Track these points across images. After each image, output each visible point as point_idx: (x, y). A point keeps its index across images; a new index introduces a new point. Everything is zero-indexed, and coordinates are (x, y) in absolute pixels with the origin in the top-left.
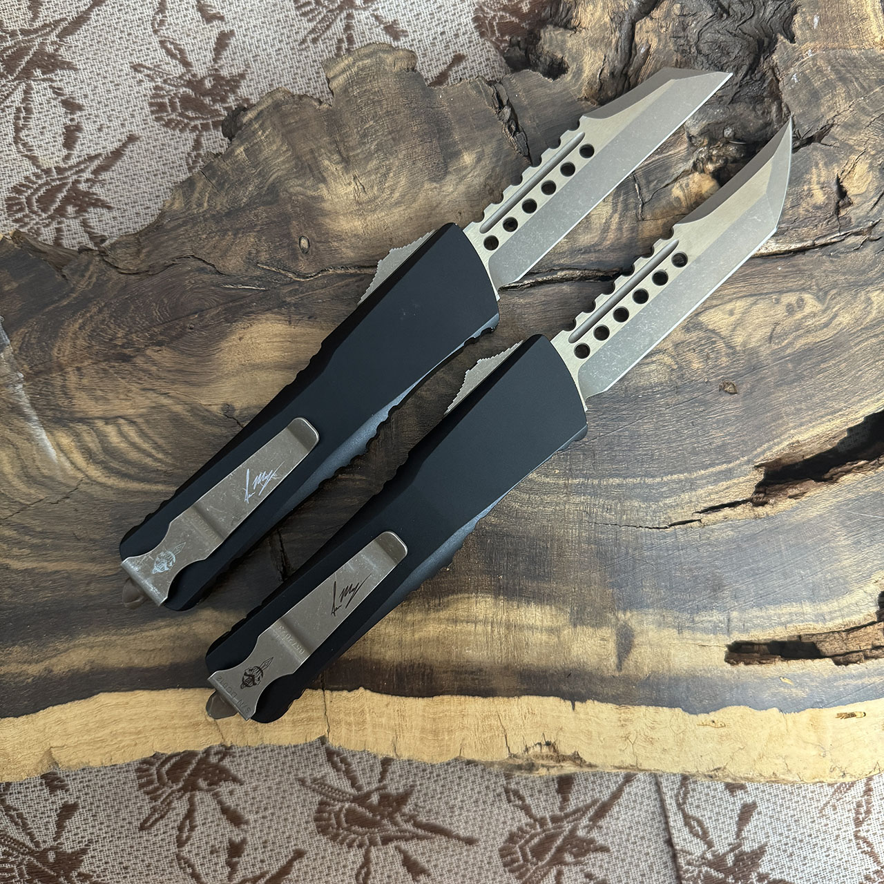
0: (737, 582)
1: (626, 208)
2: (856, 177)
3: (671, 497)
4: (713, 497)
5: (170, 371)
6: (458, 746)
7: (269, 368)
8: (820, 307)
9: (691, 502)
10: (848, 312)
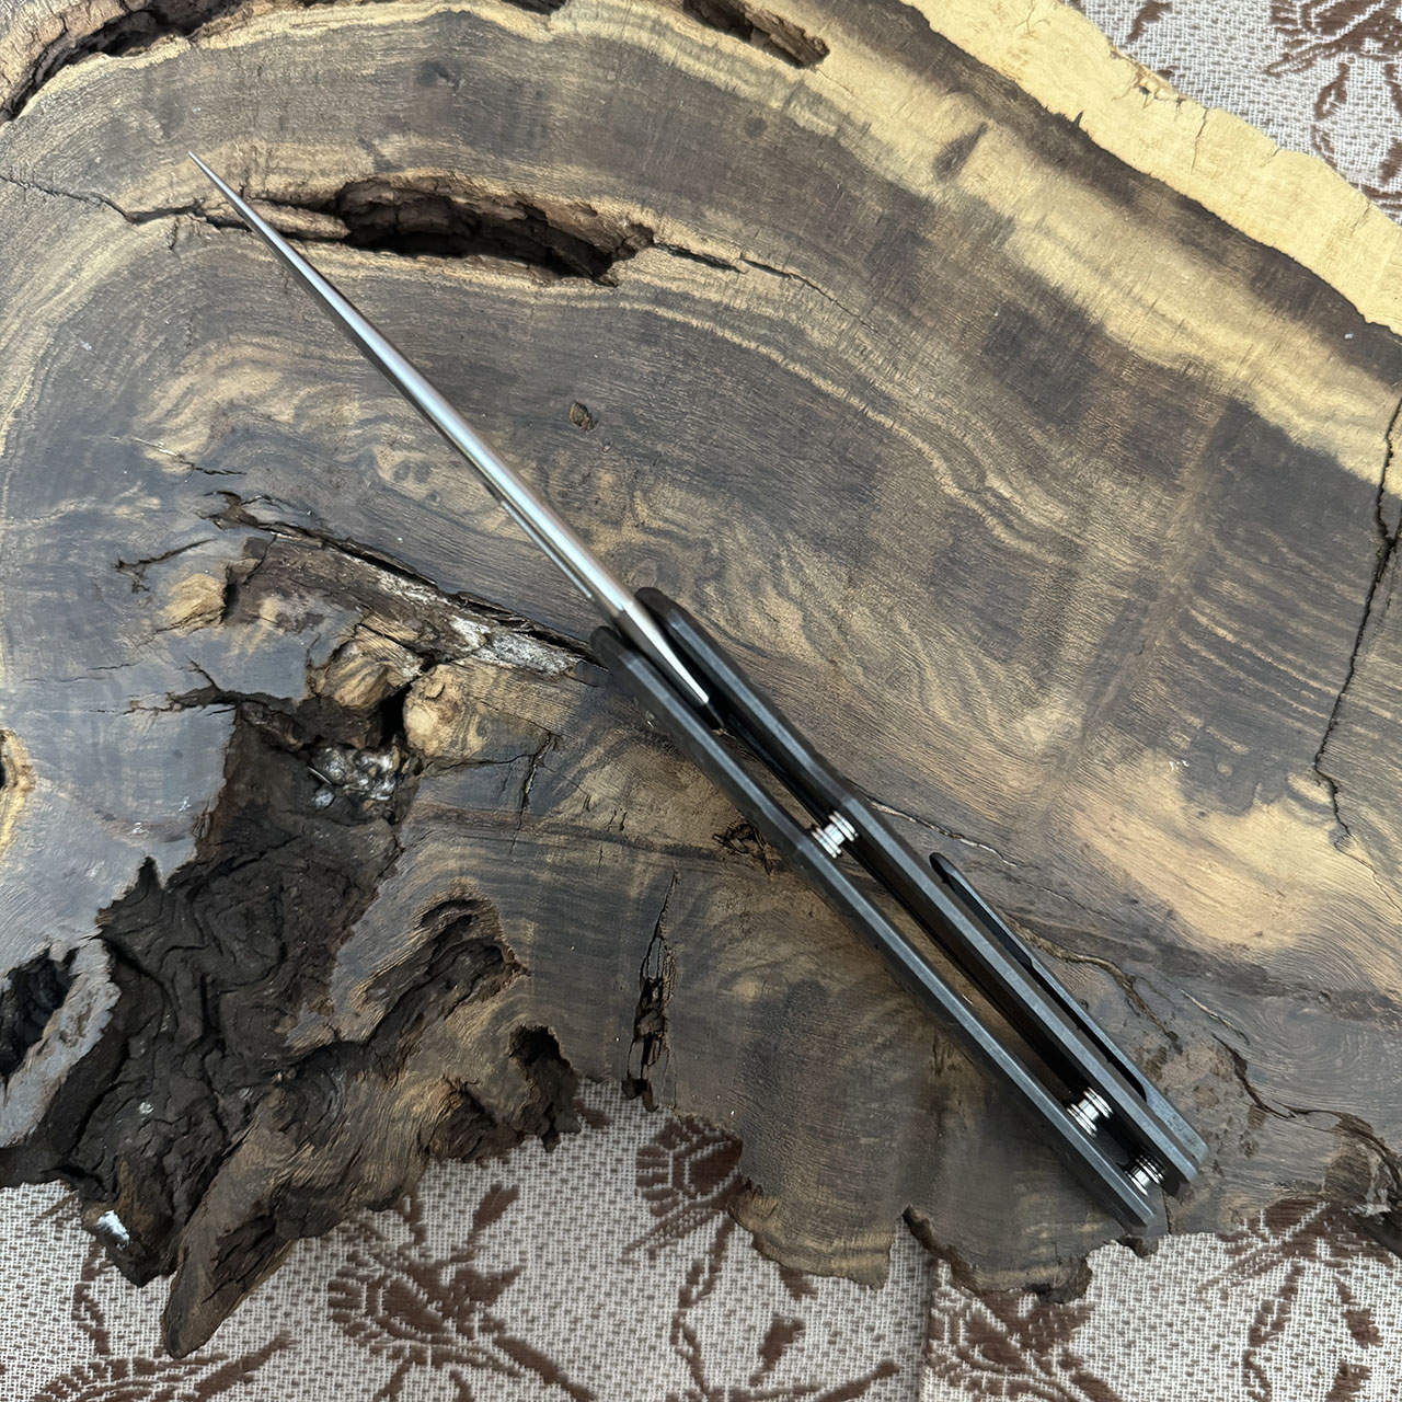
2: (195, 602)
3: (761, 315)
6: (1274, 163)
8: (377, 449)
9: (737, 291)
10: (342, 418)
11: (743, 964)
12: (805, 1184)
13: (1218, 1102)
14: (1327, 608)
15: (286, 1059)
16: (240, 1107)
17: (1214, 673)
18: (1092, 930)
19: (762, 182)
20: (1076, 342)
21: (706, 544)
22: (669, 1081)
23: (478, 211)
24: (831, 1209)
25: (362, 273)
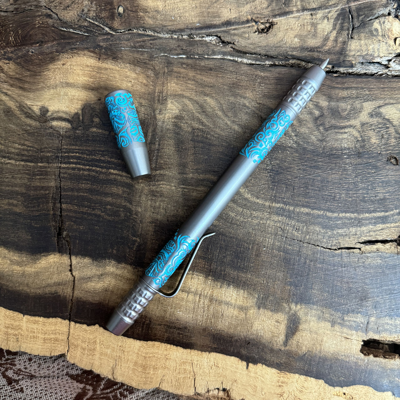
0: (378, 296)
1: (342, 29)
3: (343, 228)
4: (371, 233)
5: (11, 78)
6: (159, 379)
7: (78, 87)
9: (356, 234)
21: (326, 130)
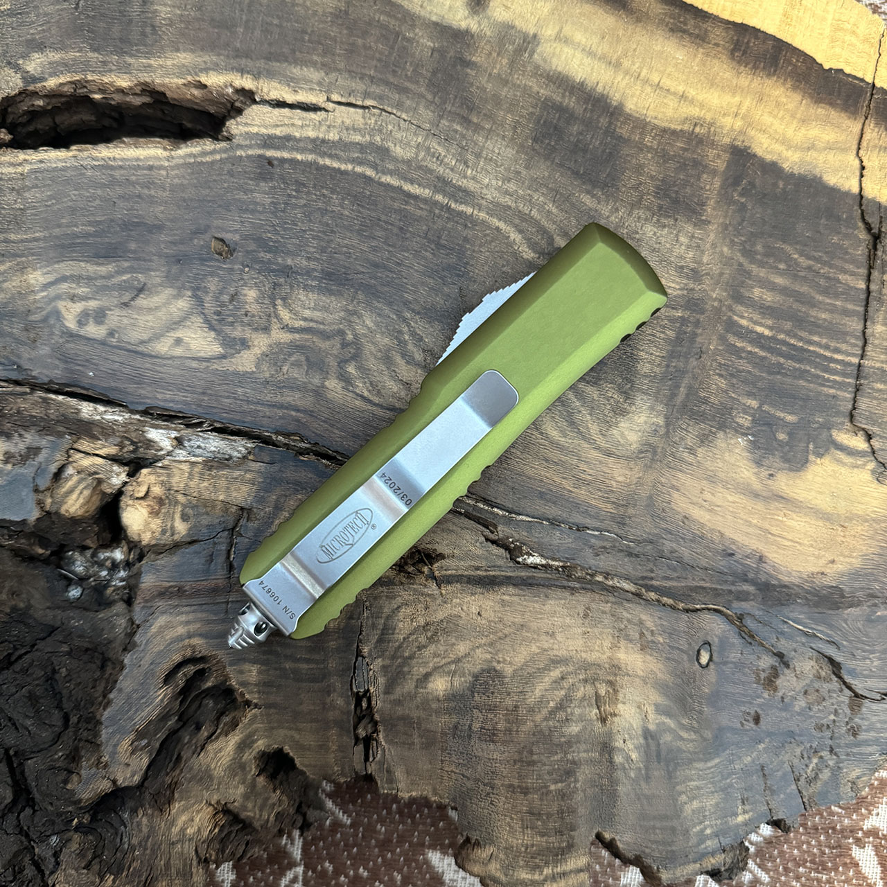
3: (351, 142)
4: (300, 123)
8: (61, 305)
9: (329, 127)
10: (29, 285)
11: (431, 665)
12: (512, 831)
13: (824, 699)
14: (836, 296)
15: (81, 808)
16: (51, 853)
17: (760, 362)
18: (702, 584)
19: (334, 39)
20: (604, 121)
21: (341, 333)
22: (389, 771)
23: (113, 103)
24: (537, 845)
25: (27, 168)
